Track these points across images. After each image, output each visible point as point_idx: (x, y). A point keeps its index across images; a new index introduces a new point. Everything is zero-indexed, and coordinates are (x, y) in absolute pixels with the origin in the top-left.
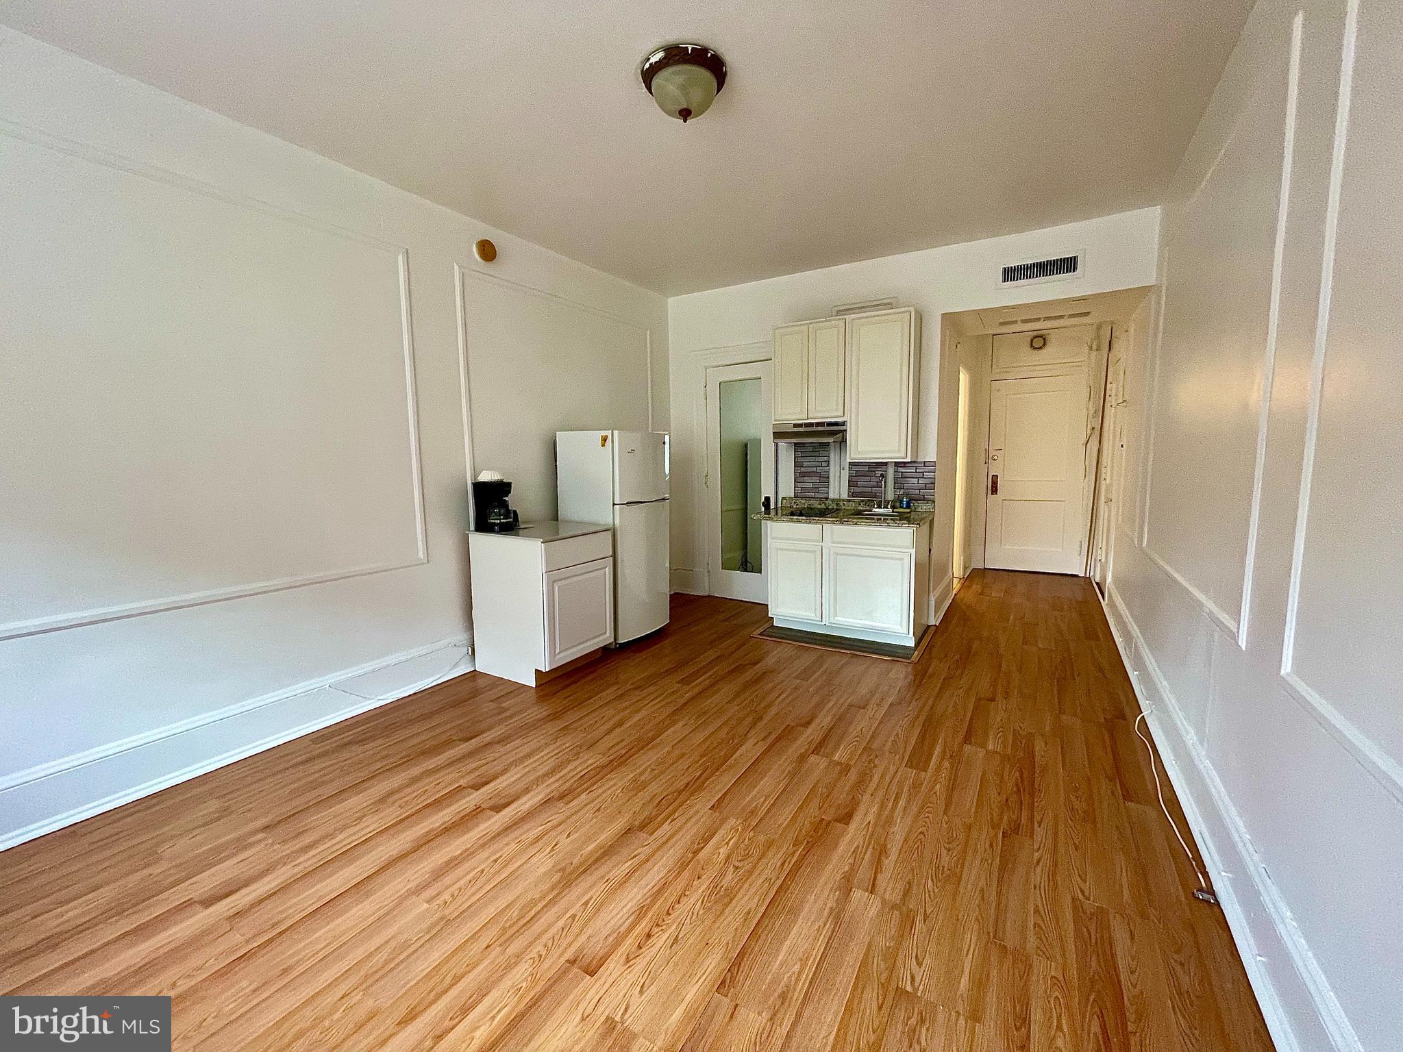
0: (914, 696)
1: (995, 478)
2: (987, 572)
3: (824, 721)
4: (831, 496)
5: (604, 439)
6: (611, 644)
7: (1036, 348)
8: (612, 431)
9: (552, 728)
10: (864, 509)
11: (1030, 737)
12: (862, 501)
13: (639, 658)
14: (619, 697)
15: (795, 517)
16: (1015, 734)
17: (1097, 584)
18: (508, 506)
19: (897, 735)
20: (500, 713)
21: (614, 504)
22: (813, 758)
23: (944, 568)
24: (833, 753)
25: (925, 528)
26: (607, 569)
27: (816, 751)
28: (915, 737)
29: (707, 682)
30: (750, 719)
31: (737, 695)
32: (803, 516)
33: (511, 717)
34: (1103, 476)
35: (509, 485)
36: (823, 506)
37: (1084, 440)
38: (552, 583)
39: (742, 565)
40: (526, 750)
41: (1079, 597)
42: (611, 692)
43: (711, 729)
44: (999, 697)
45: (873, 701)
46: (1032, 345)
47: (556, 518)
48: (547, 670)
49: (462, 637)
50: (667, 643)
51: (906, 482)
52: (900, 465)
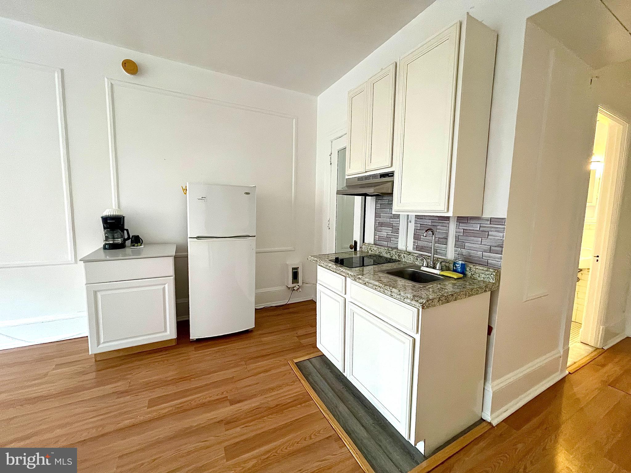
4: (400, 247)
25: (486, 298)
26: (166, 285)
36: (388, 255)
51: (468, 241)
52: (463, 221)
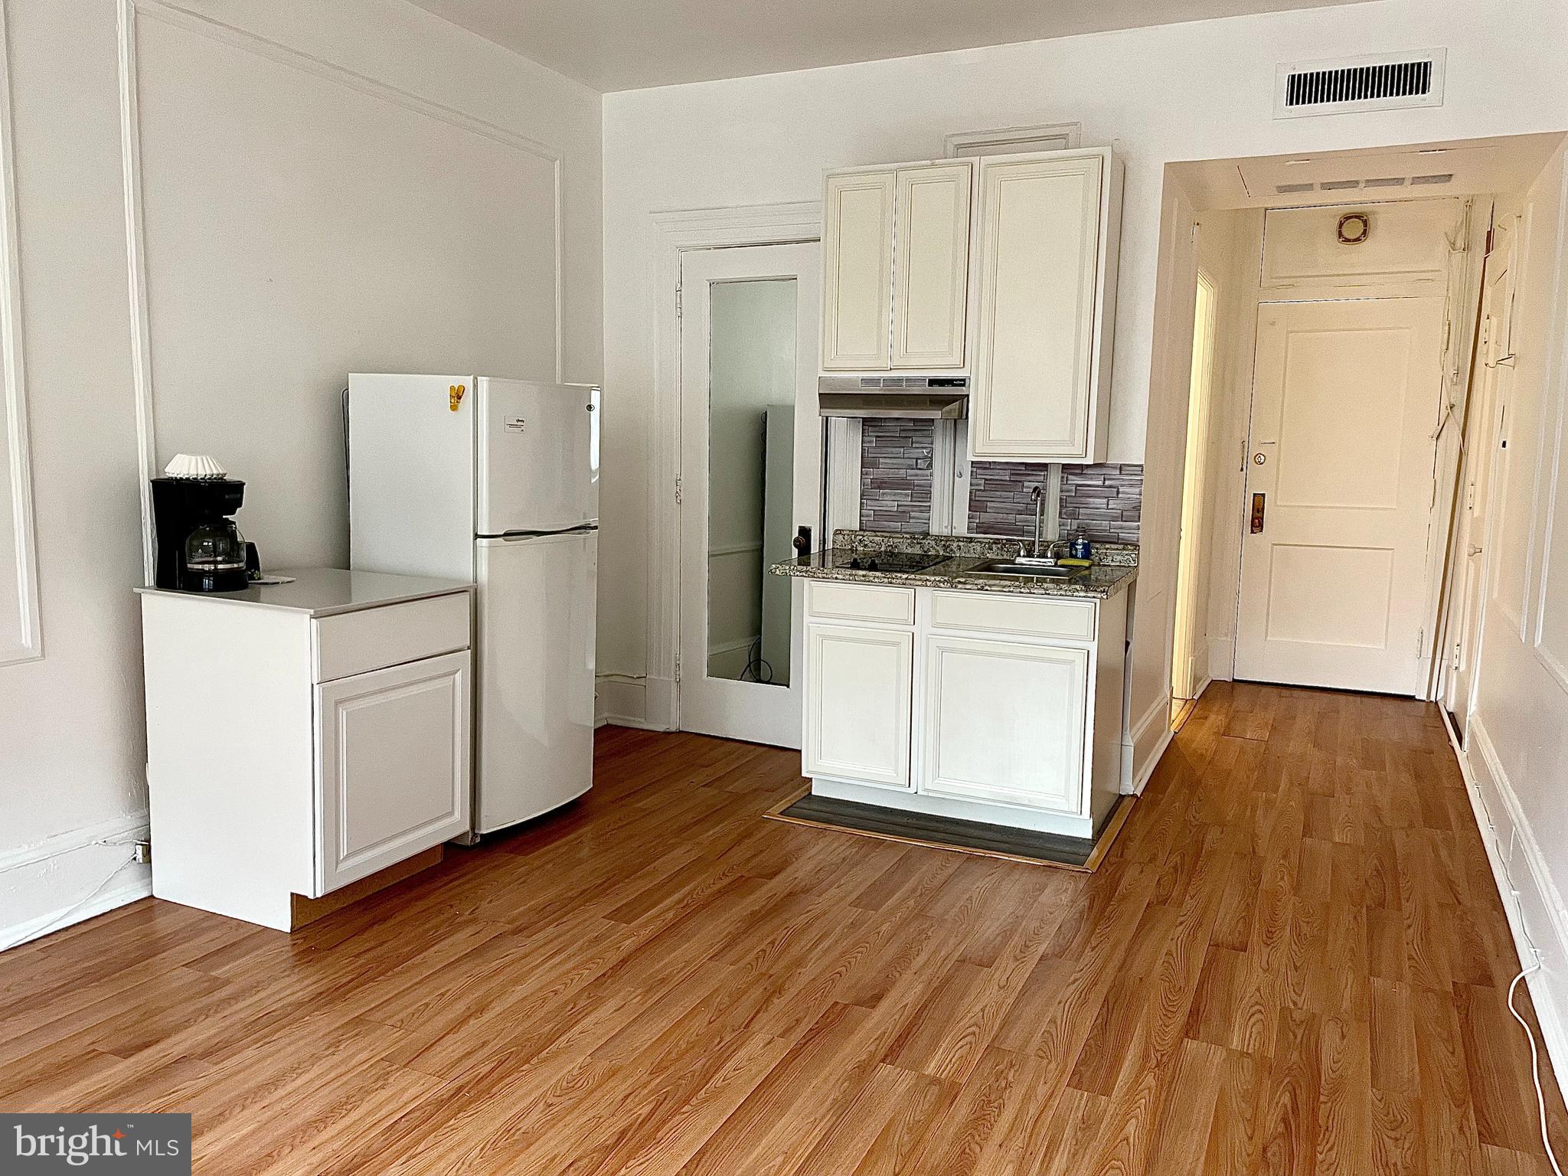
0: (1087, 941)
1: (1259, 502)
2: (1239, 688)
3: (908, 993)
4: (935, 530)
5: (457, 395)
6: (465, 834)
7: (1349, 240)
8: (475, 379)
9: (323, 1023)
10: (1000, 557)
11: (1311, 1023)
12: (996, 542)
13: (523, 864)
14: (477, 952)
15: (861, 573)
16: (1285, 1013)
17: (1450, 714)
18: (233, 535)
19: (1053, 1021)
20: (210, 991)
21: (476, 536)
22: (885, 1070)
23: (1155, 679)
24: (923, 1061)
25: (1121, 597)
26: (458, 676)
27: (891, 1055)
28: (1089, 1024)
29: (670, 915)
30: (756, 993)
31: (732, 942)
32: (877, 570)
33: (235, 998)
34: (1468, 502)
35: (238, 488)
36: (917, 550)
37: (1434, 429)
38: (334, 705)
39: (749, 666)
40: (268, 1070)
41: (1415, 736)
42: (462, 941)
43: (677, 1012)
44: (1255, 938)
45: (1009, 949)
46: (1340, 235)
47: (343, 560)
48: (319, 895)
49: (121, 824)
50: (587, 831)
51: (1084, 506)
52: (1073, 471)
